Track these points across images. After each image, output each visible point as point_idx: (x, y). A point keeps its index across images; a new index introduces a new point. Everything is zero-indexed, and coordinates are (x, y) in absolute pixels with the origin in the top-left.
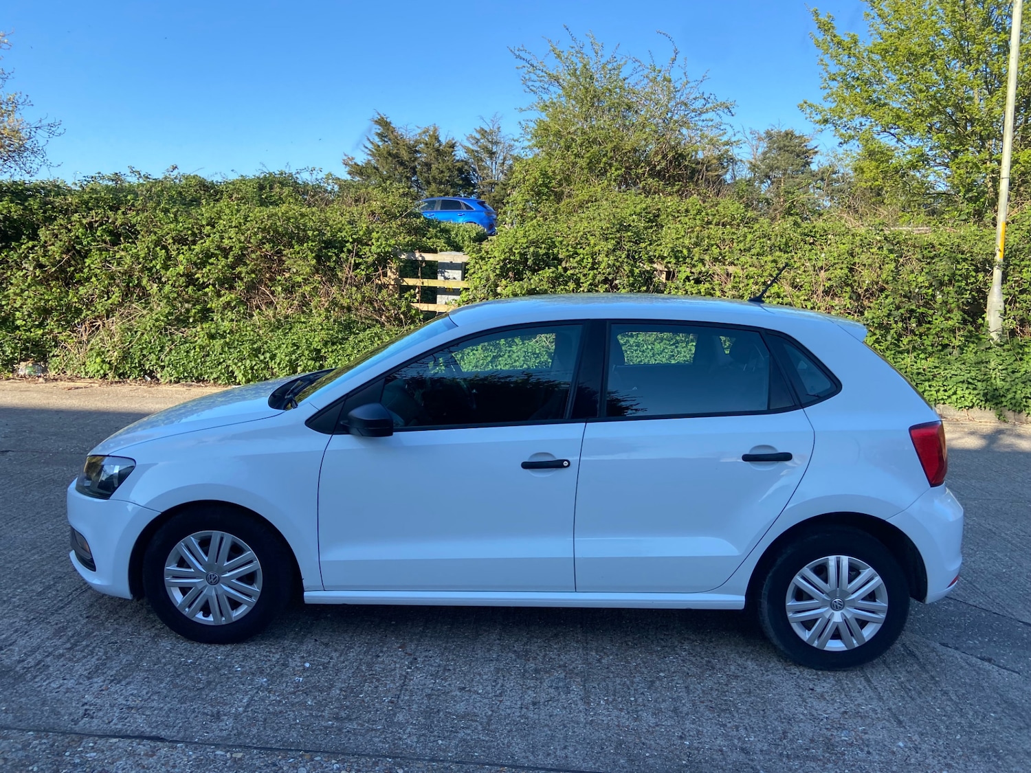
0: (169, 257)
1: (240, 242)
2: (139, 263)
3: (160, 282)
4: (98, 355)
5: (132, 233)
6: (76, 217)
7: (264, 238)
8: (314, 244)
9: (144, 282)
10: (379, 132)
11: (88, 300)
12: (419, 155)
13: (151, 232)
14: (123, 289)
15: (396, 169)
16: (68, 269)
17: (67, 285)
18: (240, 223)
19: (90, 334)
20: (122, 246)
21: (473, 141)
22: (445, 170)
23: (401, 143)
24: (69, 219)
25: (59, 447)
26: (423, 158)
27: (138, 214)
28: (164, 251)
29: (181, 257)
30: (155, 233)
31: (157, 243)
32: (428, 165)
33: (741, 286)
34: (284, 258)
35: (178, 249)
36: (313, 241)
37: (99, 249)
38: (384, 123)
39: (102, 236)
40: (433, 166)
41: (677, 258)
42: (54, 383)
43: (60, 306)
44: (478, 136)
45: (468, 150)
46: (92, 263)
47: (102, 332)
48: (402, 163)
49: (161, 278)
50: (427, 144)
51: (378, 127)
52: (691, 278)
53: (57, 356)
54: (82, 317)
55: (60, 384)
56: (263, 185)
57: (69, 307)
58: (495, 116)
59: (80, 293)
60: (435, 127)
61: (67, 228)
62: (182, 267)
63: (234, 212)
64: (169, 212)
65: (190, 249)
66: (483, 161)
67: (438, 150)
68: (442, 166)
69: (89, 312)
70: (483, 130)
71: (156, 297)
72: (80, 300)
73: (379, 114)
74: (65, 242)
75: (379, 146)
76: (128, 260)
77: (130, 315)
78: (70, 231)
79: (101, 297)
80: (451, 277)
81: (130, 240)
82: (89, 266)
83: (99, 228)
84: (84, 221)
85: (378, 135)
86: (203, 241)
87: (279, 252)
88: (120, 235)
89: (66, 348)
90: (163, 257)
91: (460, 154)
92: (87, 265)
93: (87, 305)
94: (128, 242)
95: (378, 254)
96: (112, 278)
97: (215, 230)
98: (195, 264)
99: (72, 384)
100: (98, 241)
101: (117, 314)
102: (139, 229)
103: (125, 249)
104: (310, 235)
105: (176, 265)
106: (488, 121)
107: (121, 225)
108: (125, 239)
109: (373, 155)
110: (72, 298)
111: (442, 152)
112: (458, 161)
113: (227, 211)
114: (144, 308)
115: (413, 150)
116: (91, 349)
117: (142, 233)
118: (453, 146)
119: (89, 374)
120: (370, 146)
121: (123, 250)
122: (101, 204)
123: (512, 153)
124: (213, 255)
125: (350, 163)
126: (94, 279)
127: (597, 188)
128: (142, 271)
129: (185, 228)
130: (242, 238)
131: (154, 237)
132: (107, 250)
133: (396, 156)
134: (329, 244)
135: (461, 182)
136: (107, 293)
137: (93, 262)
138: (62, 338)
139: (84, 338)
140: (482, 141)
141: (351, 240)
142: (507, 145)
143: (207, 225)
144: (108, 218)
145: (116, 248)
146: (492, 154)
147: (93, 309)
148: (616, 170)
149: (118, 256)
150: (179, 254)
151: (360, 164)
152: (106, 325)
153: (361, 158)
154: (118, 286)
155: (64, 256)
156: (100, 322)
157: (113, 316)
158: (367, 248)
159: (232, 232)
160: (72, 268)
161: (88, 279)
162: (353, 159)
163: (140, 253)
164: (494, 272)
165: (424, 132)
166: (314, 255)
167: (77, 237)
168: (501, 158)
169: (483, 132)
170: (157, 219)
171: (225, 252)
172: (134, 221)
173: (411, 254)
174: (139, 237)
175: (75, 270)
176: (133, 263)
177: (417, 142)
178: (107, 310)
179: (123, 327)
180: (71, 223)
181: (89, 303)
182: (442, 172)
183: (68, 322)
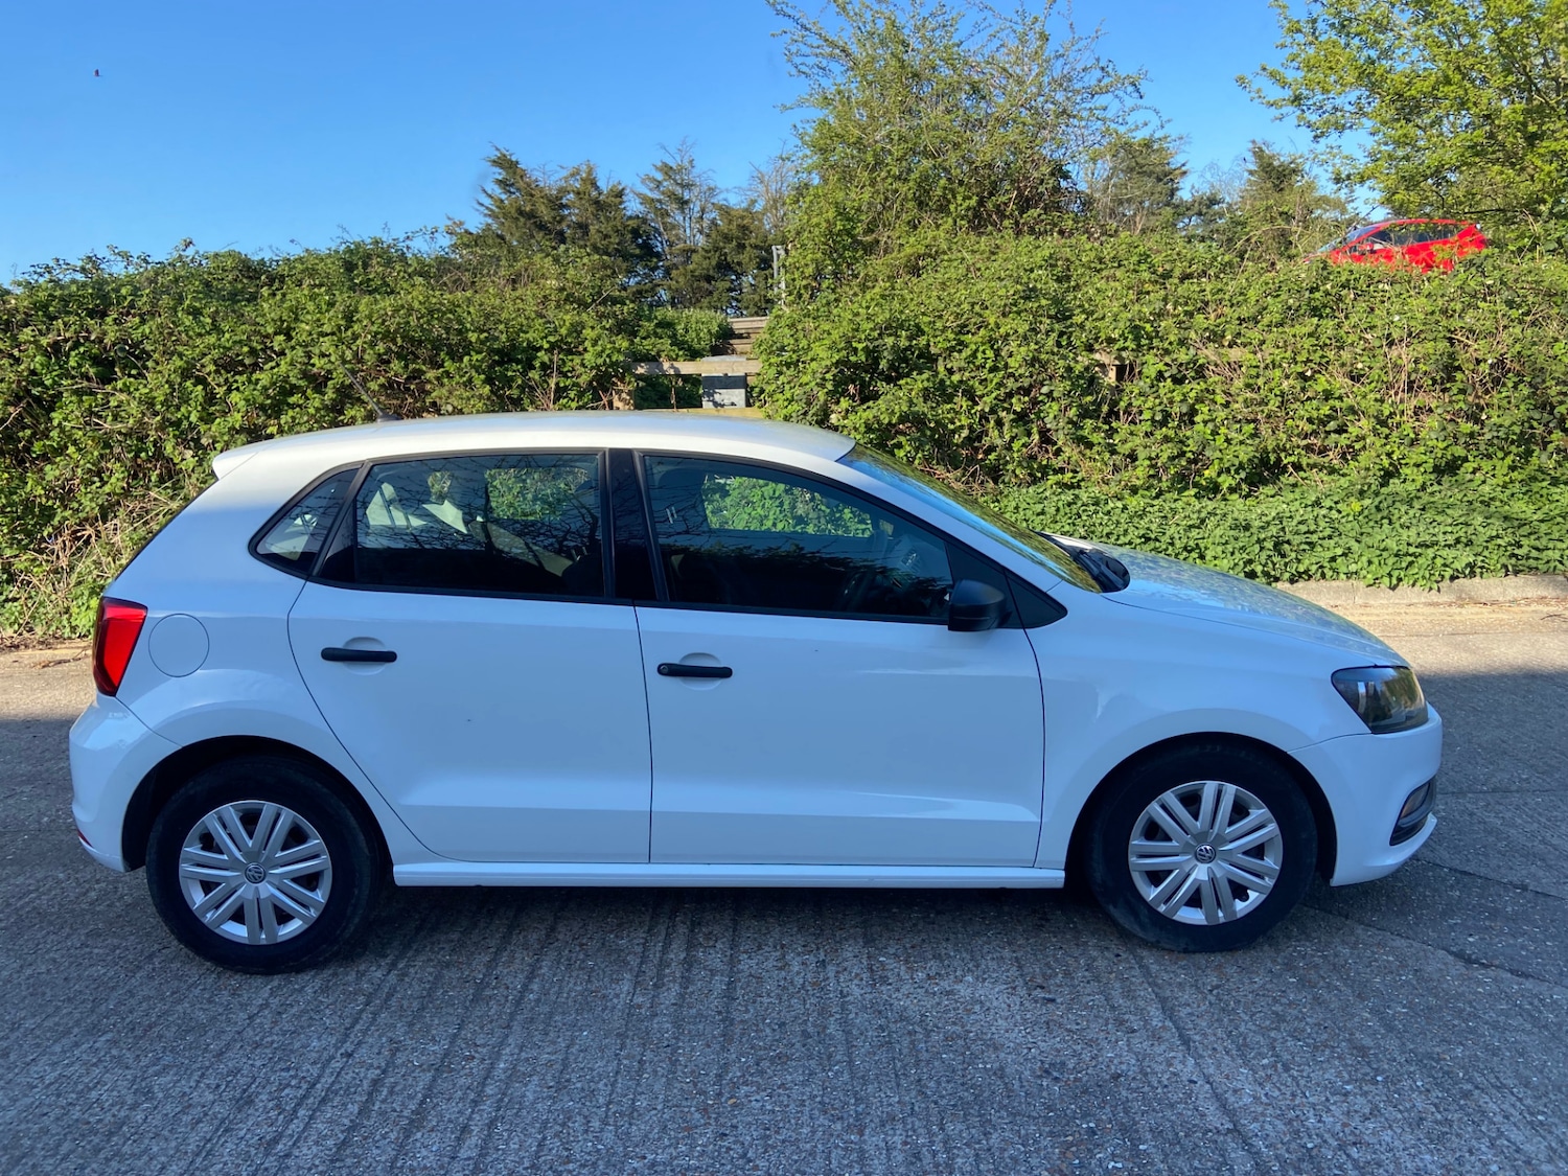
0: (210, 398)
1: (344, 362)
2: (156, 414)
3: (198, 446)
4: (93, 593)
5: (135, 358)
6: (27, 334)
7: (389, 351)
8: (480, 357)
9: (169, 448)
10: (500, 178)
11: (63, 489)
12: (566, 212)
13: (172, 354)
14: (129, 464)
15: (533, 237)
16: (21, 434)
17: (21, 462)
18: (339, 326)
19: (73, 554)
20: (120, 384)
21: (652, 185)
22: (611, 233)
23: (537, 193)
24: (14, 338)
25: (41, 814)
26: (574, 215)
27: (143, 322)
28: (200, 387)
29: (235, 397)
30: (181, 355)
31: (186, 373)
32: (583, 227)
33: (1260, 382)
34: (428, 387)
35: (226, 380)
36: (478, 353)
37: (79, 393)
38: (506, 163)
39: (80, 366)
40: (591, 227)
41: (1137, 338)
42: (14, 655)
43: (11, 505)
44: (659, 176)
45: (645, 200)
46: (65, 419)
47: (97, 549)
48: (541, 227)
49: (199, 439)
50: (579, 193)
51: (498, 170)
52: (1167, 375)
53: (15, 600)
54: (55, 522)
55: (26, 655)
56: (350, 263)
57: (28, 505)
58: (684, 143)
59: (48, 478)
60: (588, 166)
61: (11, 356)
62: (238, 416)
63: (324, 307)
64: (201, 314)
65: (250, 381)
66: (669, 215)
67: (597, 202)
68: (606, 228)
69: (68, 513)
70: (666, 165)
71: (194, 476)
72: (50, 490)
73: (497, 149)
74: (10, 383)
75: (502, 201)
76: (134, 408)
77: (147, 512)
78: (18, 361)
79: (88, 483)
80: (726, 402)
81: (134, 372)
82: (60, 424)
83: (73, 353)
84: (44, 341)
85: (500, 182)
86: (273, 364)
87: (416, 375)
88: (112, 364)
89: (29, 583)
90: (200, 398)
91: (633, 206)
92: (55, 423)
93: (62, 500)
94: (130, 376)
95: (597, 367)
96: (107, 445)
97: (293, 342)
98: (262, 407)
99: (48, 654)
100: (73, 377)
101: (122, 513)
102: (149, 348)
103: (126, 389)
104: (473, 340)
105: (225, 414)
106: (673, 150)
107: (114, 345)
108: (123, 370)
109: (493, 215)
110: (33, 488)
111: (605, 205)
112: (630, 218)
113: (311, 306)
114: (172, 498)
115: (556, 204)
116: (79, 583)
117: (156, 356)
118: (620, 194)
119: (78, 631)
120: (487, 202)
121: (121, 391)
122: (73, 306)
123: (715, 201)
124: (293, 390)
125: (458, 230)
126: (71, 449)
127: (935, 233)
128: (162, 428)
129: (235, 342)
130: (349, 355)
131: (179, 363)
132: (92, 393)
133: (531, 215)
134: (506, 356)
135: (637, 251)
136: (99, 474)
137: (68, 415)
138: (22, 567)
139: (64, 562)
140: (665, 184)
141: (546, 346)
142: (705, 188)
143: (276, 334)
144: (87, 331)
145: (109, 388)
146: (683, 203)
147: (75, 505)
148: (964, 199)
149: (113, 403)
150: (229, 390)
151: (474, 231)
152: (103, 535)
153: (475, 222)
154: (118, 459)
155: (11, 409)
156: (90, 531)
157: (116, 517)
158: (577, 360)
159: (326, 344)
160: (28, 432)
161: (61, 450)
162: (461, 223)
163: (155, 394)
164: (822, 386)
165: (573, 175)
166: (483, 377)
167: (33, 372)
168: (697, 209)
169: (667, 170)
170: (181, 328)
171: (319, 383)
172: (136, 335)
173: (654, 364)
174: (150, 364)
175: (34, 434)
176: (144, 414)
177: (563, 191)
178: (101, 507)
179: (135, 537)
180: (18, 346)
181: (66, 496)
182: (606, 236)
183: (29, 534)
